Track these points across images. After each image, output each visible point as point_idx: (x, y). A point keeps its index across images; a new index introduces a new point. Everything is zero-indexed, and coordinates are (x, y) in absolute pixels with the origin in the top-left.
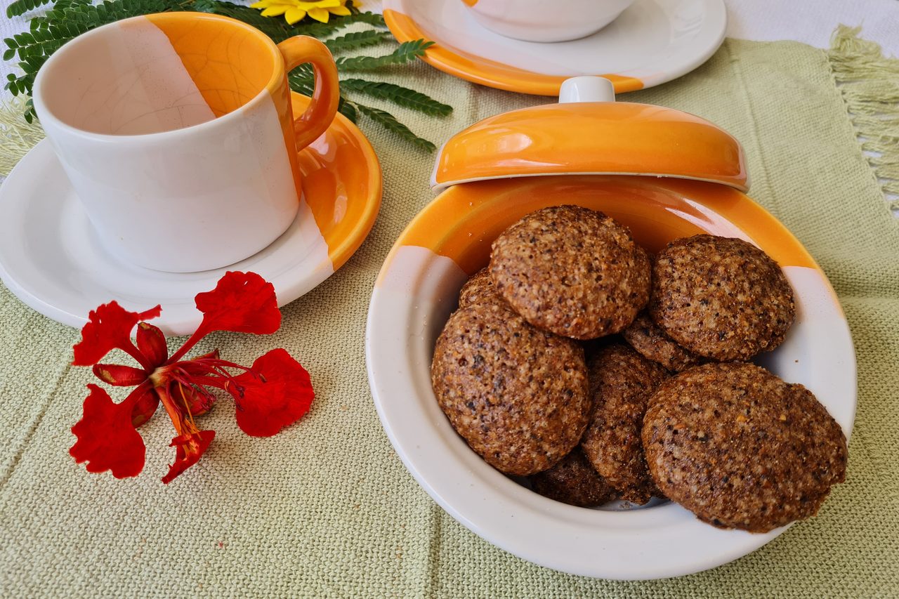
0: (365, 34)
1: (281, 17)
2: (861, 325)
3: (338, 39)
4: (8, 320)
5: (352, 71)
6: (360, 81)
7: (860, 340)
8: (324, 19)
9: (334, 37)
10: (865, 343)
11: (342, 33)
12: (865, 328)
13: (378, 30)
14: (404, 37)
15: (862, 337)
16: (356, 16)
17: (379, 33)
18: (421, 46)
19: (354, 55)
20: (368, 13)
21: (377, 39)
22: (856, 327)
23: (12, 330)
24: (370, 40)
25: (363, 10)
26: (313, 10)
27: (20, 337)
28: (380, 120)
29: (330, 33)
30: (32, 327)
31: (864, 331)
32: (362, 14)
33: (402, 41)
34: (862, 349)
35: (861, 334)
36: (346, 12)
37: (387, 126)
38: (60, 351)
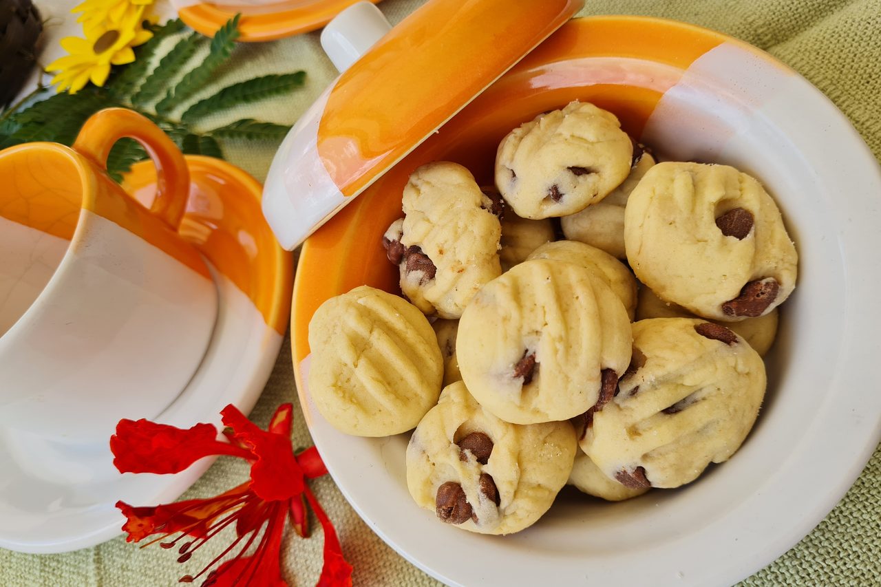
0: (178, 49)
1: (90, 84)
2: (860, 49)
3: (156, 71)
4: (23, 569)
5: (187, 96)
6: (202, 102)
7: (867, 66)
8: (129, 57)
9: (150, 71)
10: (875, 66)
11: (154, 62)
12: (866, 50)
13: (185, 35)
14: (210, 28)
15: (868, 61)
16: (159, 33)
17: (190, 38)
18: (231, 27)
19: (178, 79)
20: (170, 22)
21: (191, 46)
22: (855, 55)
23: (32, 578)
24: (185, 52)
25: (163, 22)
26: (115, 56)
27: (41, 581)
28: (240, 134)
29: (144, 68)
30: (47, 563)
31: (866, 54)
32: (165, 27)
33: (212, 34)
34: (876, 74)
35: (865, 60)
36: (146, 36)
37: (250, 136)
38: (84, 573)
